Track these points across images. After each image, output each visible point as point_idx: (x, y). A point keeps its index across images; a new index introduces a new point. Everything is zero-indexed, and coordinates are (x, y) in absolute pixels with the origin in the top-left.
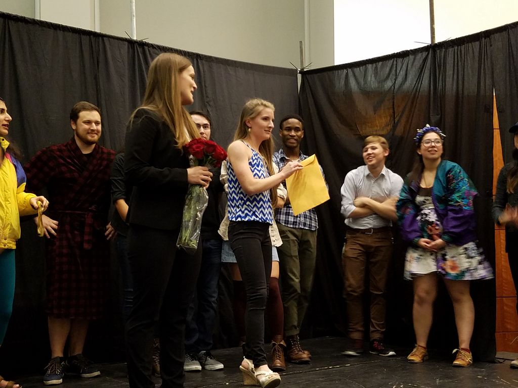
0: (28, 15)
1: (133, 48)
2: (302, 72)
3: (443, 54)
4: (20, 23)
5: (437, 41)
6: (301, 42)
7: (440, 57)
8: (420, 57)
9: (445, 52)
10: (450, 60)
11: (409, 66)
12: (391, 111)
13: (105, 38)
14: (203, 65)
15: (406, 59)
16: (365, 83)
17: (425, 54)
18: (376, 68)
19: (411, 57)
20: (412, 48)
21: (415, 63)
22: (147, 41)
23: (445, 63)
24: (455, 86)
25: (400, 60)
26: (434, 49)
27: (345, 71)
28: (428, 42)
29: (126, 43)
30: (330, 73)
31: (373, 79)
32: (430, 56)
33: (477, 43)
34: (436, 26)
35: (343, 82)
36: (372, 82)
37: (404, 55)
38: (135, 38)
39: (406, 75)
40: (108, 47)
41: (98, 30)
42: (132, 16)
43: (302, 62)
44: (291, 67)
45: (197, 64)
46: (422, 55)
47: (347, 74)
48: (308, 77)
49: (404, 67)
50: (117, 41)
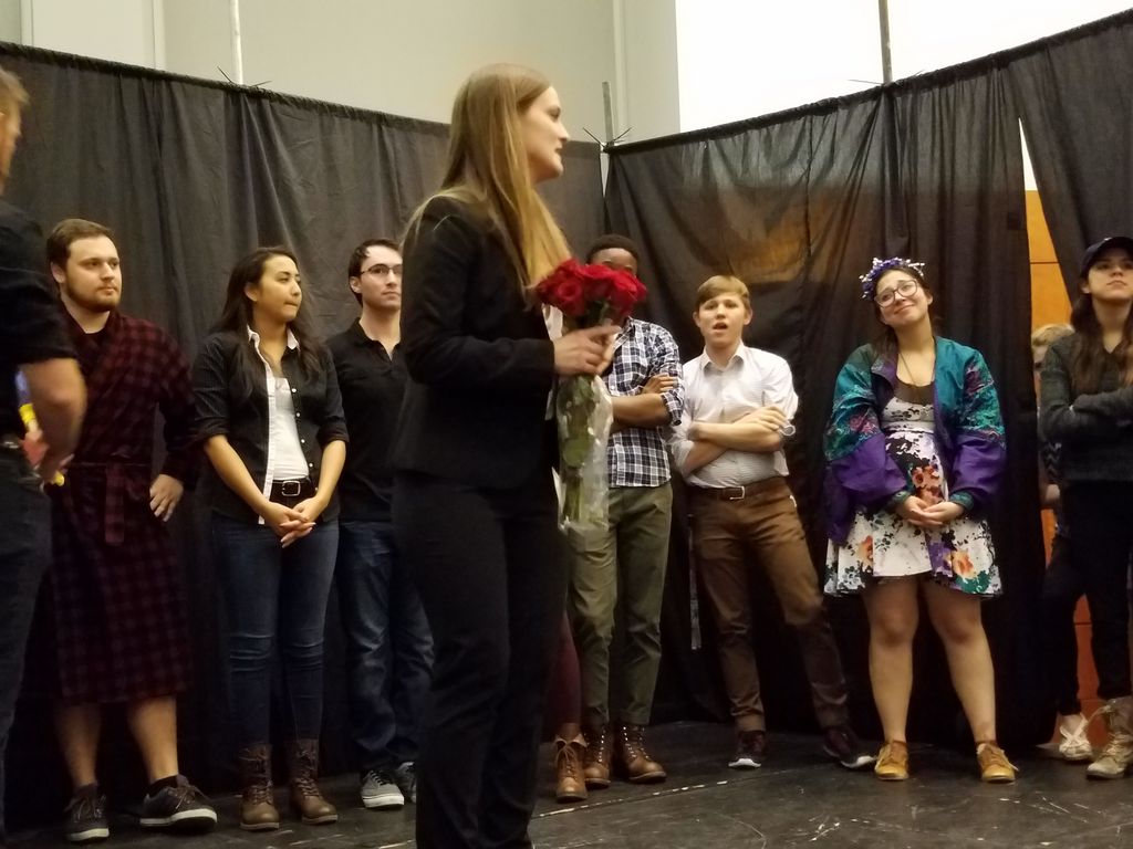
1: (237, 103)
2: (611, 150)
3: (909, 106)
5: (896, 77)
6: (605, 84)
7: (904, 111)
8: (860, 113)
9: (915, 100)
10: (924, 118)
11: (839, 133)
12: (802, 229)
13: (173, 83)
14: (392, 136)
15: (831, 118)
16: (746, 170)
18: (768, 138)
19: (842, 113)
20: (844, 94)
21: (851, 126)
22: (267, 87)
23: (914, 127)
24: (936, 175)
25: (818, 120)
26: (889, 94)
27: (702, 145)
28: (877, 79)
29: (221, 96)
30: (671, 150)
31: (763, 161)
32: (882, 108)
33: (981, 81)
35: (698, 170)
36: (760, 168)
37: (827, 108)
38: (240, 81)
39: (832, 150)
40: (181, 102)
41: (160, 65)
42: (231, 35)
43: (609, 129)
44: (584, 138)
45: (381, 136)
46: (865, 108)
47: (707, 151)
48: (625, 159)
49: (828, 134)
50: (200, 88)
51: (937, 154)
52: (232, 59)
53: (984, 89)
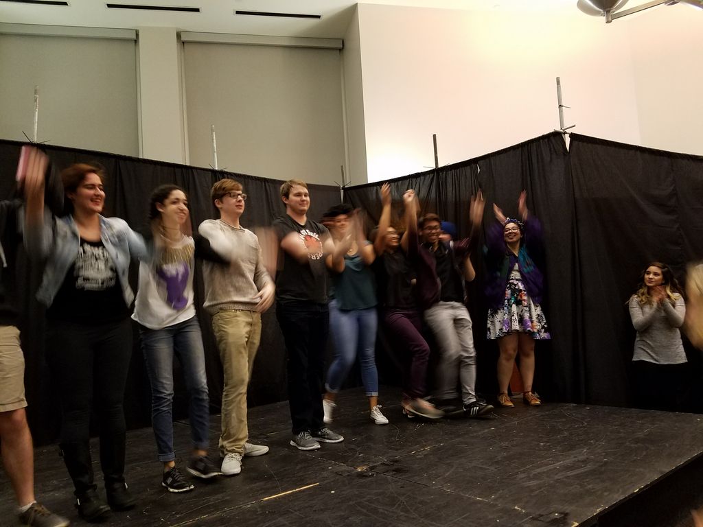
0: (133, 155)
1: (215, 176)
2: (344, 188)
4: (128, 162)
5: (439, 167)
6: (342, 166)
7: (443, 178)
8: (428, 178)
9: (446, 174)
10: (449, 180)
11: (421, 184)
13: (194, 170)
14: (269, 186)
15: (419, 179)
18: (397, 185)
19: (422, 178)
20: (423, 171)
21: (425, 183)
22: (226, 170)
23: (446, 183)
24: (454, 200)
25: (414, 180)
26: (438, 172)
27: (375, 187)
28: (433, 166)
29: (210, 173)
30: (365, 189)
31: (396, 194)
32: (435, 177)
33: (468, 167)
35: (374, 196)
37: (417, 176)
38: (217, 169)
39: (419, 190)
40: (196, 177)
41: (188, 164)
42: (213, 152)
43: (343, 182)
44: (335, 185)
45: (265, 185)
46: (430, 176)
47: (377, 190)
48: (349, 192)
49: (418, 184)
50: (203, 171)
51: (454, 192)
52: (214, 160)
53: (470, 171)
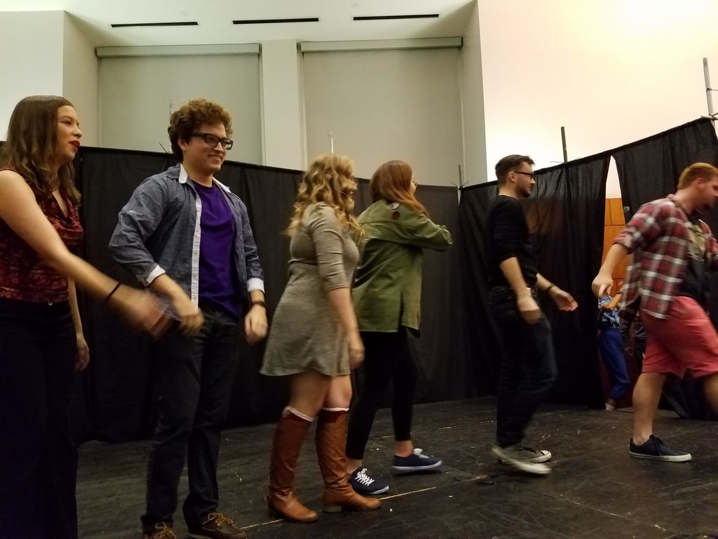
0: (257, 163)
2: (461, 188)
3: (573, 171)
4: (253, 170)
5: (569, 160)
6: (460, 166)
7: (572, 173)
9: (576, 168)
10: (580, 175)
11: (548, 180)
12: (536, 216)
15: (545, 175)
17: (560, 171)
19: (549, 174)
20: (549, 166)
21: (552, 179)
23: (576, 179)
25: (539, 177)
26: (567, 166)
28: (563, 161)
30: (484, 189)
32: (564, 173)
33: (601, 160)
34: (567, 149)
39: (546, 187)
43: (461, 181)
44: (452, 185)
46: (557, 172)
48: (466, 192)
49: (544, 182)
